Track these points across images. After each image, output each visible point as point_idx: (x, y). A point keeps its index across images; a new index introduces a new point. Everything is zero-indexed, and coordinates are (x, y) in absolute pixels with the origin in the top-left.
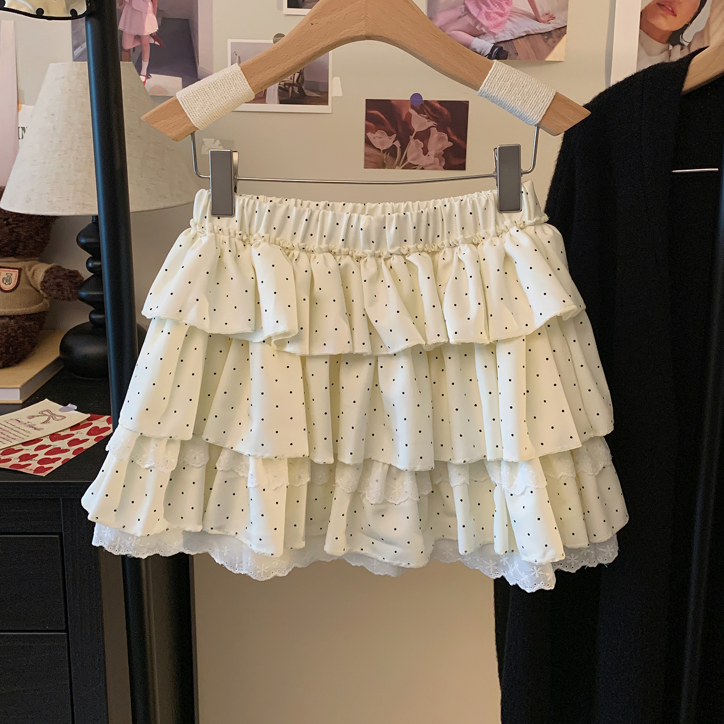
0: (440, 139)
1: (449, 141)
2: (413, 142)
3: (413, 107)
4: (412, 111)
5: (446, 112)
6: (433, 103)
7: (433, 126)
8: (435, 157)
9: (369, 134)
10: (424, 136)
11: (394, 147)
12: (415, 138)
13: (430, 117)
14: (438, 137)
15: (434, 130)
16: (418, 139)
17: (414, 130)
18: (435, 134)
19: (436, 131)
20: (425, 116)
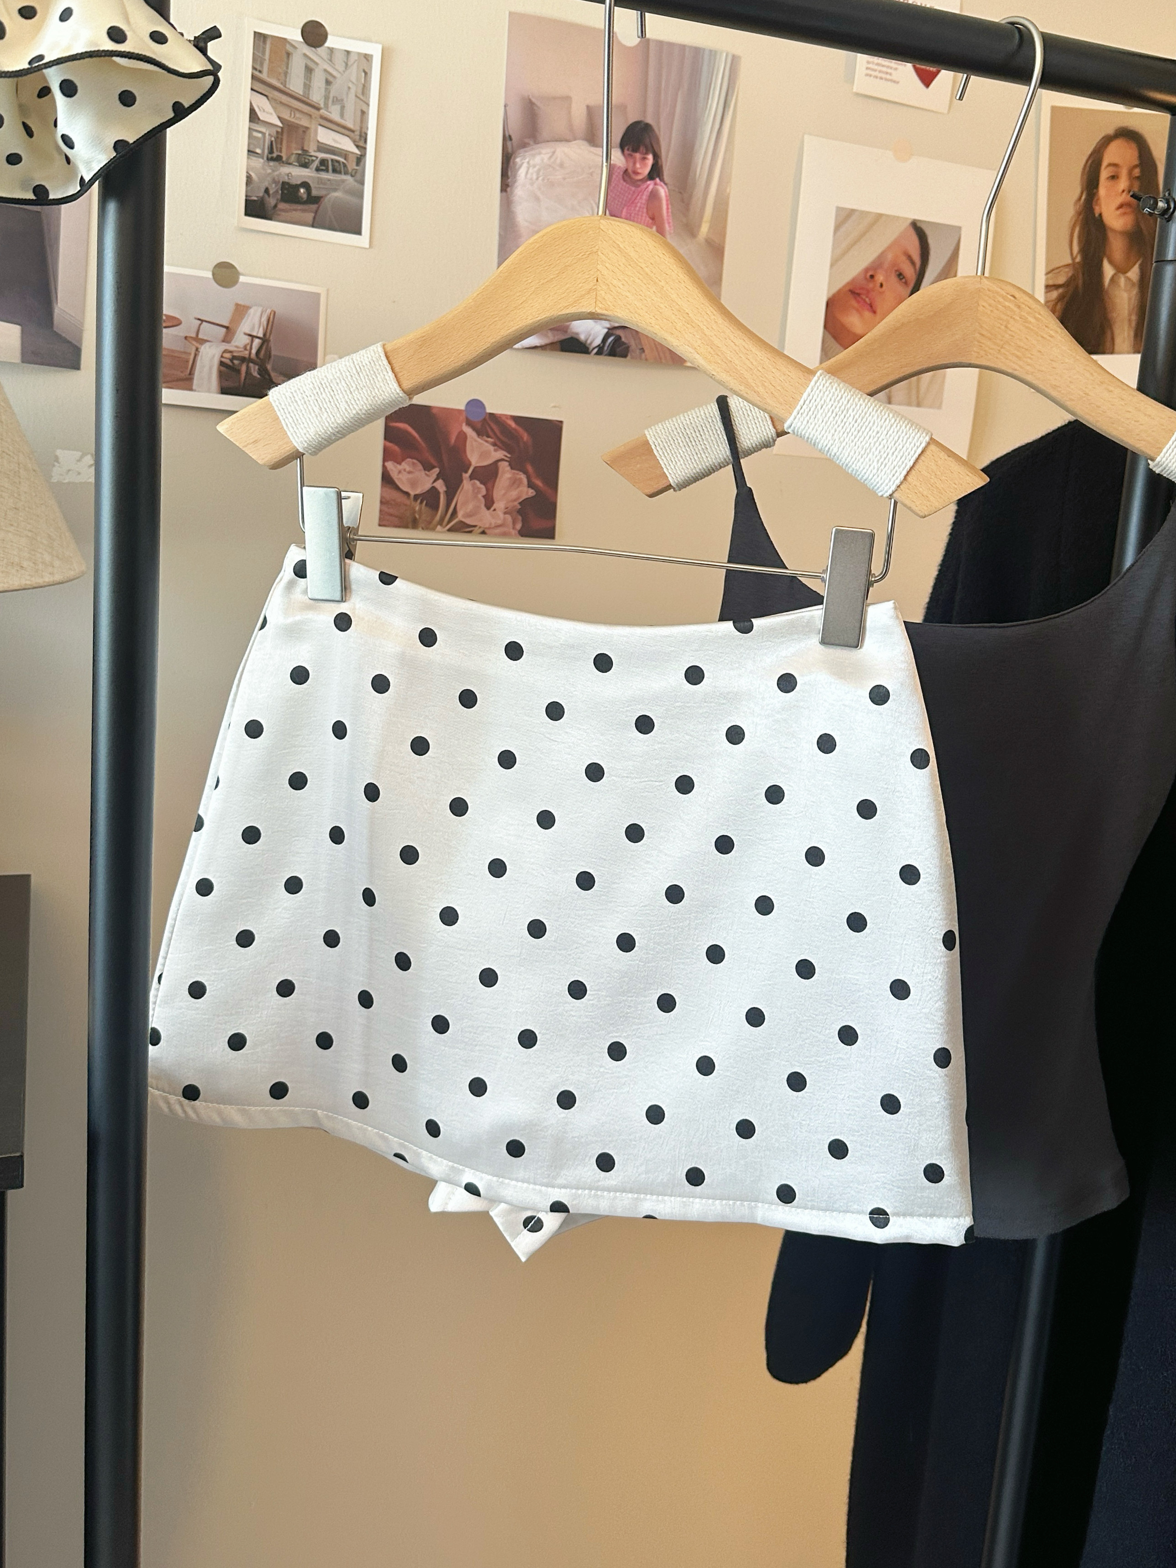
0: (515, 483)
1: (529, 487)
2: (467, 485)
3: (469, 423)
4: (468, 430)
5: (525, 437)
6: (504, 418)
7: (502, 460)
8: (505, 513)
9: (390, 465)
10: (487, 475)
11: (433, 492)
12: (472, 477)
13: (498, 443)
14: (510, 479)
15: (504, 466)
16: (479, 480)
17: (470, 464)
18: (506, 473)
19: (509, 468)
20: (489, 439)
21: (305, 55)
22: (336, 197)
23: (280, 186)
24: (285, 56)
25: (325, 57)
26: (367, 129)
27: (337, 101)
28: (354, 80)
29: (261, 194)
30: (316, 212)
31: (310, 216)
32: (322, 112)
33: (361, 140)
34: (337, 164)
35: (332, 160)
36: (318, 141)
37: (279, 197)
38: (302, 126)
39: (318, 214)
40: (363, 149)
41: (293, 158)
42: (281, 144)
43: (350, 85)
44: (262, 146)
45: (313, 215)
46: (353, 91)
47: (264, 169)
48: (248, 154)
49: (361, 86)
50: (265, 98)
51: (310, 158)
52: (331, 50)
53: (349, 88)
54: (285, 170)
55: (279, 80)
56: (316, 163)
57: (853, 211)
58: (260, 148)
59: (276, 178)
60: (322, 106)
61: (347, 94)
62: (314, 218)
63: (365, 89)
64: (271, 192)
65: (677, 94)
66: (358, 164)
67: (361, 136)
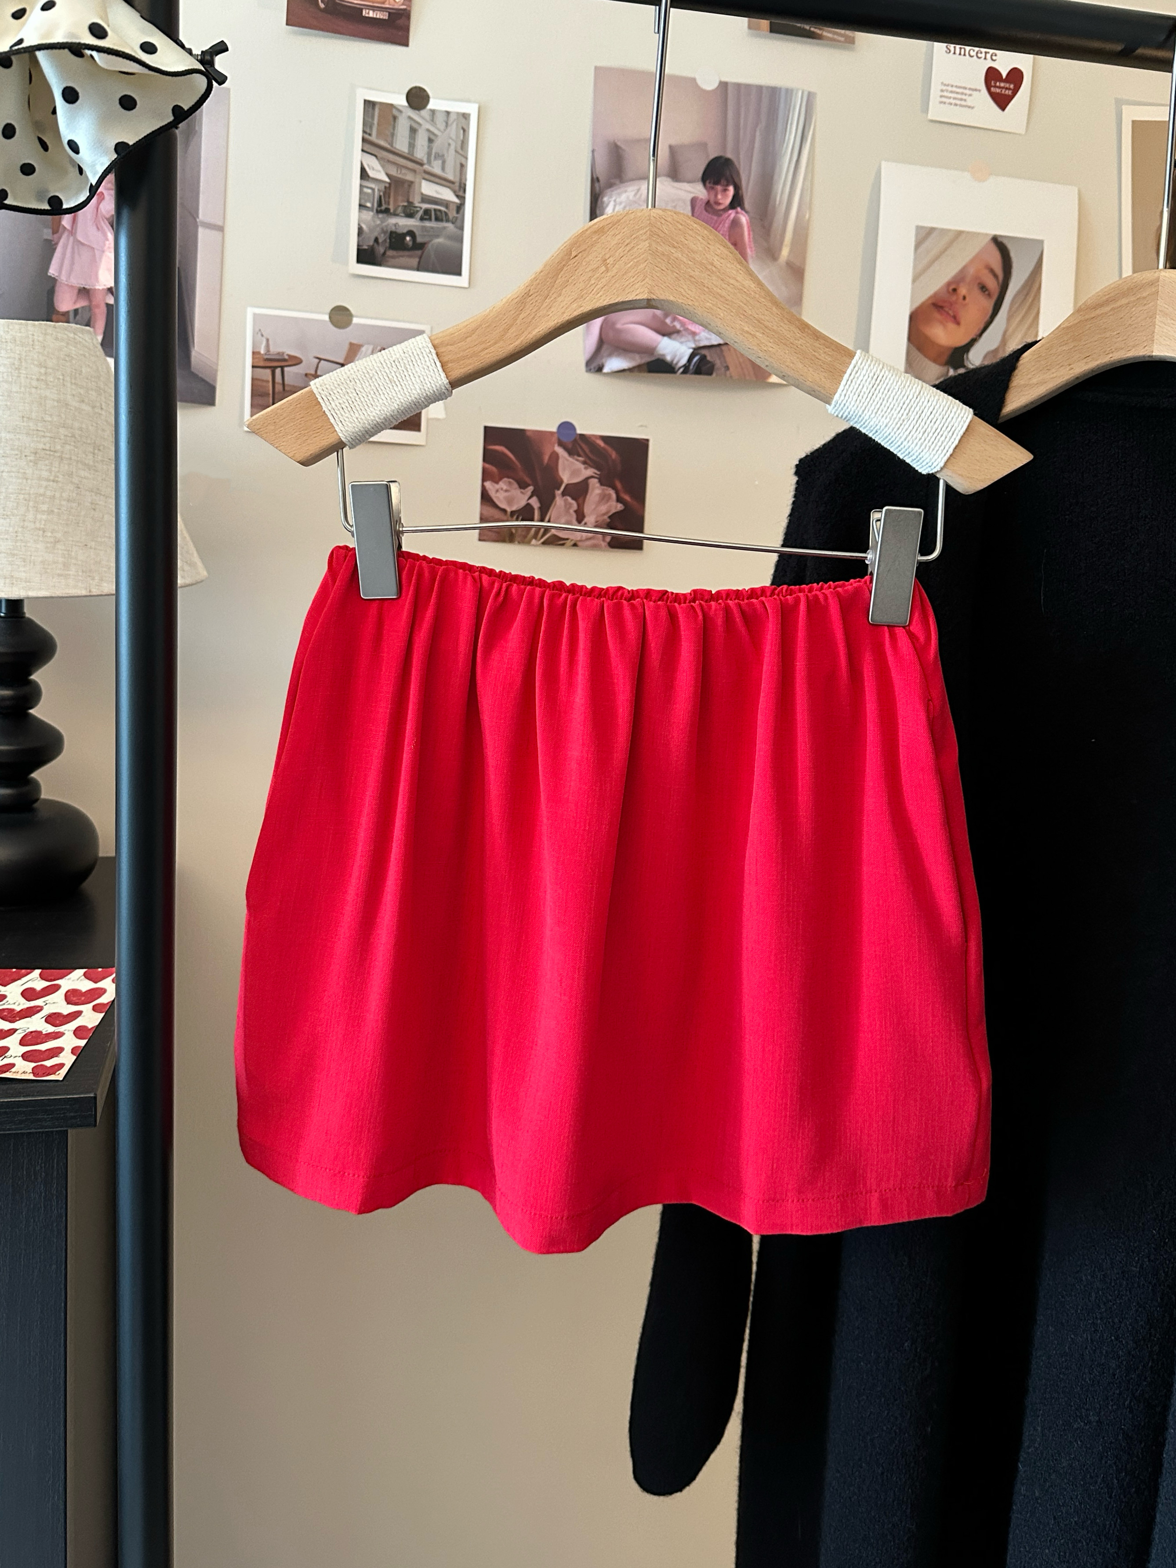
0: (604, 498)
1: (617, 502)
2: (559, 501)
3: (561, 444)
4: (560, 450)
5: (614, 455)
6: (594, 439)
7: (592, 477)
8: (596, 526)
9: (488, 484)
10: (578, 491)
11: (528, 507)
12: (564, 494)
13: (588, 461)
14: (600, 495)
15: (594, 483)
16: (569, 495)
17: (562, 482)
18: (596, 490)
19: (598, 485)
20: (580, 459)
21: (410, 118)
22: (439, 243)
23: (388, 235)
24: (391, 119)
25: (428, 117)
26: (466, 180)
27: (440, 156)
28: (454, 137)
29: (371, 243)
30: (420, 258)
31: (415, 262)
32: (426, 167)
33: (460, 190)
34: (438, 213)
35: (435, 210)
36: (422, 194)
37: (387, 245)
38: (408, 181)
39: (422, 260)
40: (462, 198)
41: (400, 210)
42: (389, 197)
43: (450, 141)
44: (372, 200)
45: (417, 260)
46: (452, 147)
47: (374, 222)
48: (360, 209)
49: (460, 143)
50: (374, 158)
51: (416, 209)
52: (433, 112)
53: (449, 145)
54: (393, 221)
55: (386, 140)
56: (421, 213)
57: (932, 230)
58: (370, 202)
59: (385, 229)
60: (425, 161)
61: (448, 150)
62: (419, 263)
63: (464, 144)
64: (380, 241)
65: (755, 131)
66: (458, 212)
67: (460, 187)
